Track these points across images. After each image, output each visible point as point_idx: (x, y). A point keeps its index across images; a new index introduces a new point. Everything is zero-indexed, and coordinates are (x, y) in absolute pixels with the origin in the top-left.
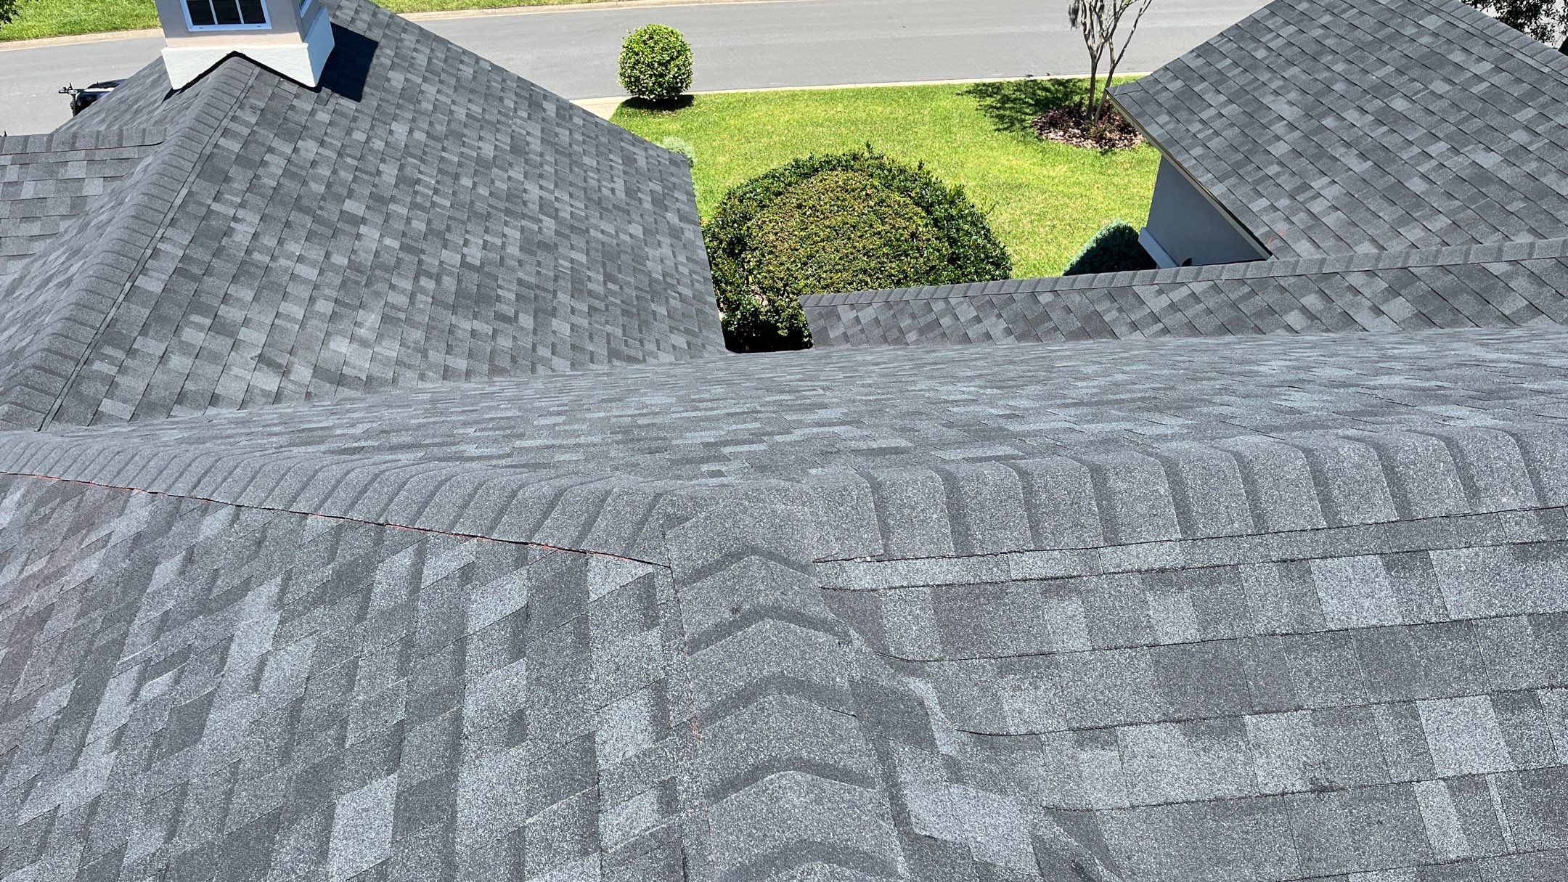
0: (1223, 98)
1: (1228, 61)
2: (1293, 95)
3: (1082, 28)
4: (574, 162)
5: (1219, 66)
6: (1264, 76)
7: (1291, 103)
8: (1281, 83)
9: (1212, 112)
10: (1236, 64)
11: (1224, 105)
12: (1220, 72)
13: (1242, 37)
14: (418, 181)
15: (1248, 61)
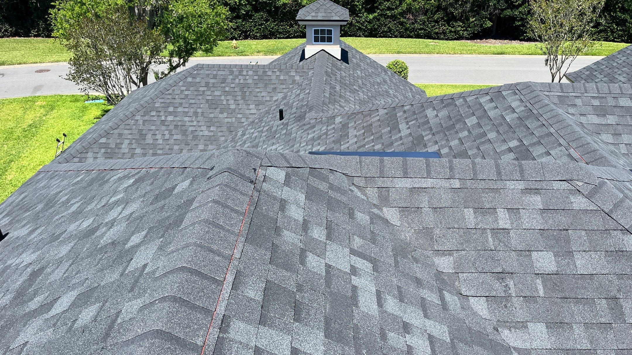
0: (603, 76)
1: (605, 66)
2: (624, 75)
3: (549, 66)
4: (399, 87)
5: (601, 68)
6: (616, 70)
7: (624, 77)
8: (621, 72)
9: (599, 80)
10: (607, 67)
11: (603, 78)
12: (602, 69)
13: (609, 60)
14: (366, 85)
15: (611, 66)
